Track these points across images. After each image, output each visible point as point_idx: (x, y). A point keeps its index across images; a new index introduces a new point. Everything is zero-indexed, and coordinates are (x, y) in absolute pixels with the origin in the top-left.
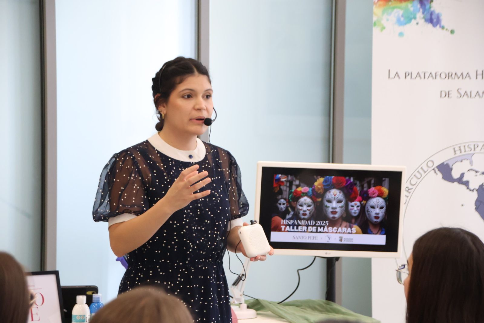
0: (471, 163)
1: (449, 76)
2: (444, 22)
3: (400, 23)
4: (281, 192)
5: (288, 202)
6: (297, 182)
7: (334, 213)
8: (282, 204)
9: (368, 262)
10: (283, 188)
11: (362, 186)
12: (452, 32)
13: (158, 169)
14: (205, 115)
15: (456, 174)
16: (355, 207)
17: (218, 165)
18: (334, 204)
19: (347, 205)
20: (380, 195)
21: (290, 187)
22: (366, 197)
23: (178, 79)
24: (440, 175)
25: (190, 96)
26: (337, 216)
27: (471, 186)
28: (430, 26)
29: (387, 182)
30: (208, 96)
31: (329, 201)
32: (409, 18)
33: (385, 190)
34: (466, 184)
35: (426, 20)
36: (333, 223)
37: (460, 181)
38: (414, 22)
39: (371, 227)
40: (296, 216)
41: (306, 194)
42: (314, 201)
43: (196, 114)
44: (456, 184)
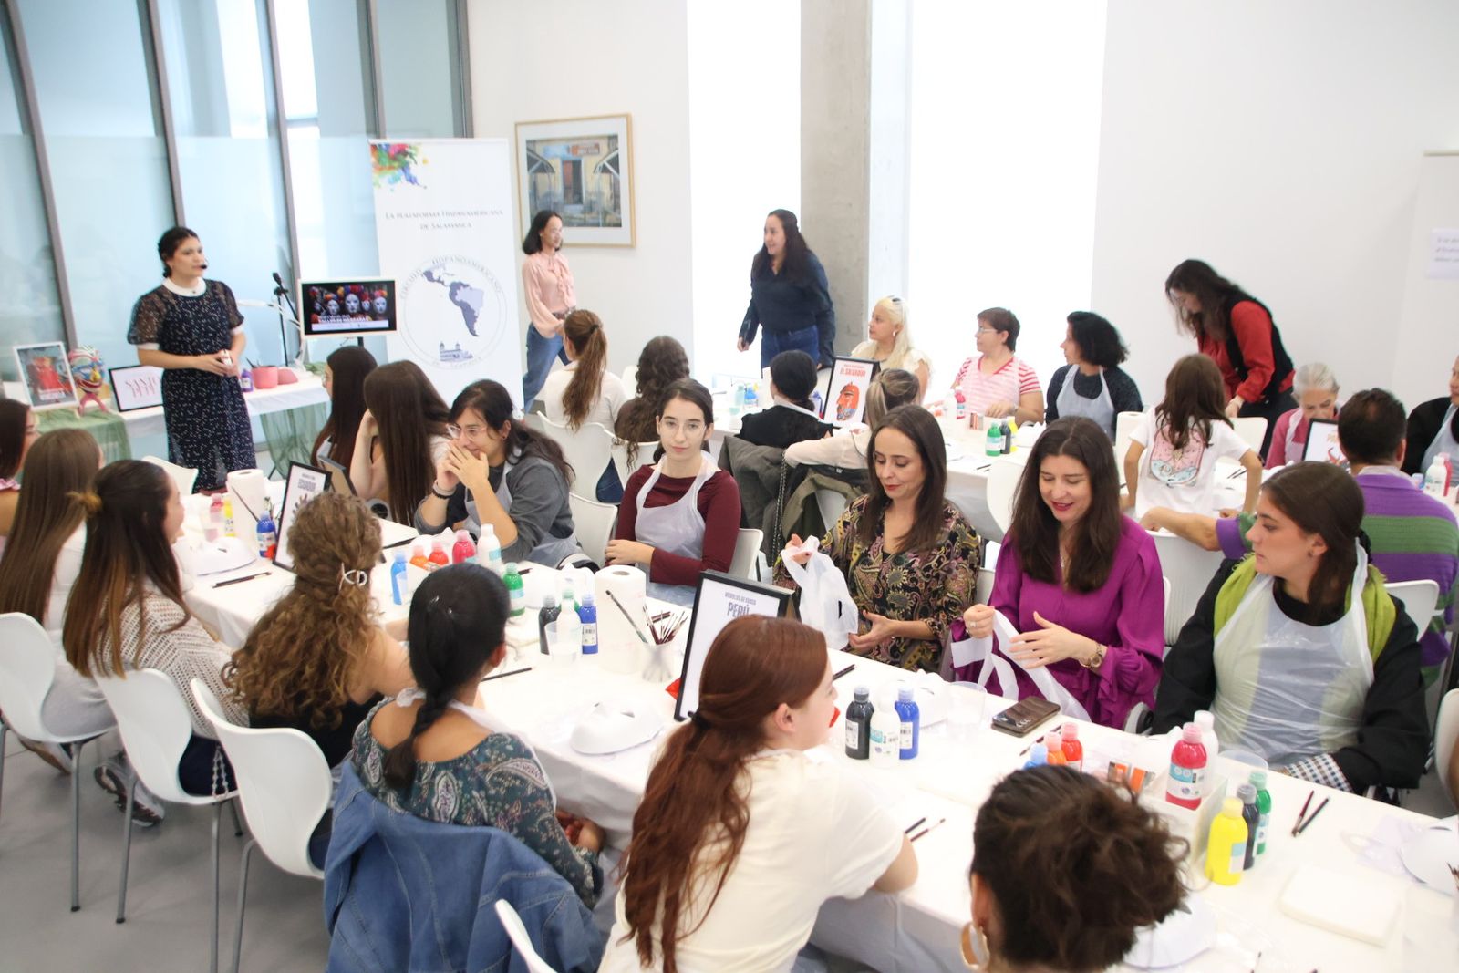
0: (445, 269)
1: (425, 215)
2: (419, 181)
3: (390, 183)
4: (316, 298)
5: (321, 304)
6: (326, 291)
7: (353, 309)
8: (318, 306)
9: (384, 338)
10: (317, 296)
11: (370, 292)
12: (425, 187)
13: (171, 304)
14: (201, 263)
15: (435, 277)
16: (366, 305)
17: (216, 294)
18: (353, 304)
19: (361, 304)
20: (382, 296)
21: (322, 295)
22: (373, 297)
23: (178, 242)
24: (426, 278)
25: (188, 253)
26: (355, 311)
27: (446, 283)
28: (410, 184)
29: (385, 287)
30: (200, 251)
31: (349, 302)
32: (396, 180)
33: (385, 293)
34: (443, 283)
35: (407, 180)
36: (353, 316)
37: (439, 281)
38: (399, 182)
39: (378, 316)
40: (328, 313)
41: (333, 299)
42: (339, 303)
43: (195, 264)
44: (436, 283)
